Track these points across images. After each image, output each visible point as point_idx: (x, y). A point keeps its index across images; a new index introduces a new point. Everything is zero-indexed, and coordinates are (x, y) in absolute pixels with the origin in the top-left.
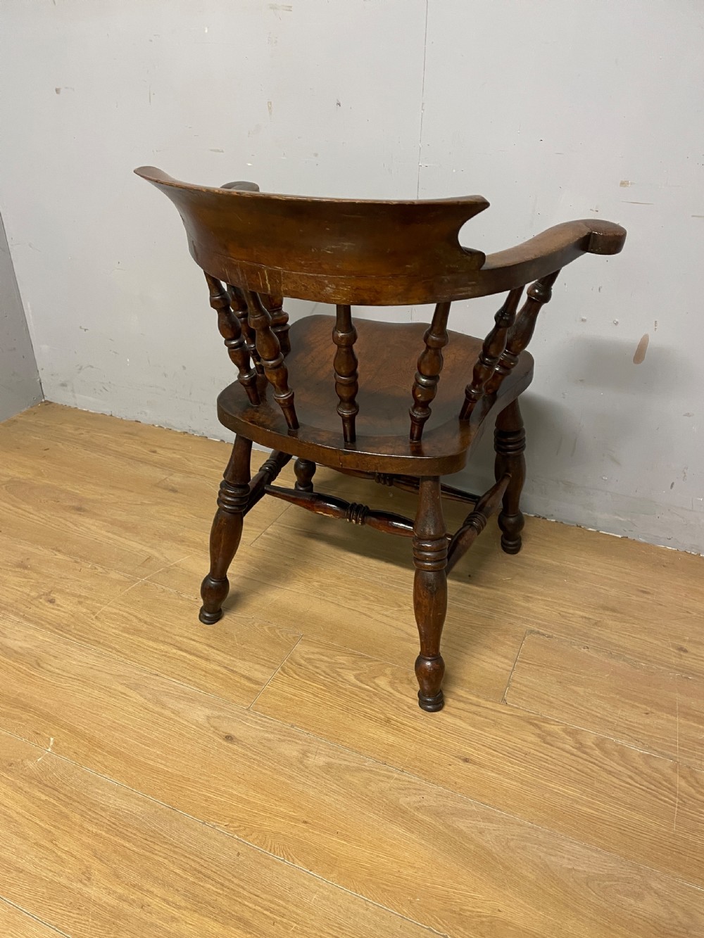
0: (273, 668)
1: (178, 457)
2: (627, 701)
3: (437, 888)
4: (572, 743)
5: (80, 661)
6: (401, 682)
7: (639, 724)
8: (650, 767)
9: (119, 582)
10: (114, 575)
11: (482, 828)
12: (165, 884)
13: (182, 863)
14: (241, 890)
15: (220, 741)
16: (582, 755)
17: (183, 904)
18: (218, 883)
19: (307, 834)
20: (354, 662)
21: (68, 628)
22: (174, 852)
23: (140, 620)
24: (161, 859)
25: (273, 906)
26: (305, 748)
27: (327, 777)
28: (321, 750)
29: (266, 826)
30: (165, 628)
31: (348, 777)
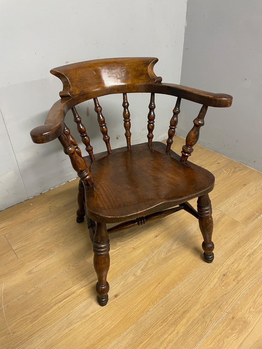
12: (165, 333)
13: (159, 325)
14: (174, 310)
15: (115, 299)
17: (173, 329)
18: (170, 316)
19: (163, 285)
22: (154, 326)
24: (154, 332)
25: (182, 302)
26: (132, 274)
27: (146, 272)
28: (136, 270)
29: (156, 295)
30: (44, 304)
31: (148, 267)
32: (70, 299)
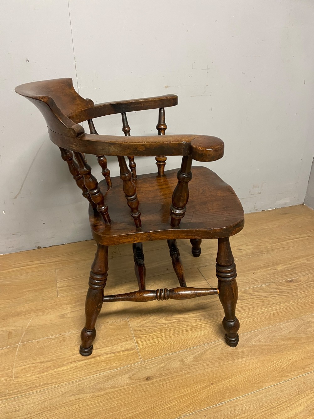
3: (270, 368)
4: (248, 295)
5: (34, 403)
7: (256, 278)
8: (272, 288)
9: (7, 353)
11: (258, 339)
15: (146, 383)
16: (254, 297)
19: (217, 388)
20: (159, 315)
21: (5, 393)
26: (180, 359)
27: (199, 362)
28: (186, 355)
29: (201, 397)
30: (61, 357)
31: (205, 357)
32: (92, 362)
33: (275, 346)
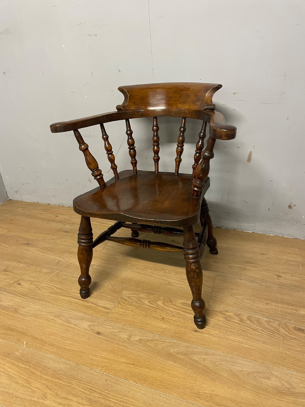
0: (114, 302)
1: (67, 217)
2: (259, 299)
3: (188, 385)
4: (238, 319)
5: (33, 308)
6: (167, 302)
7: (264, 308)
8: (270, 325)
9: (47, 273)
10: (45, 270)
11: (204, 358)
12: (77, 396)
13: (84, 387)
14: (109, 395)
15: (95, 335)
16: (242, 324)
17: (85, 403)
18: (99, 393)
19: (133, 369)
20: (148, 296)
21: (27, 295)
22: (80, 383)
23: (57, 288)
24: (74, 386)
25: (122, 400)
26: (130, 334)
27: (140, 345)
28: (137, 334)
29: (117, 368)
31: (149, 344)
33: (213, 372)
